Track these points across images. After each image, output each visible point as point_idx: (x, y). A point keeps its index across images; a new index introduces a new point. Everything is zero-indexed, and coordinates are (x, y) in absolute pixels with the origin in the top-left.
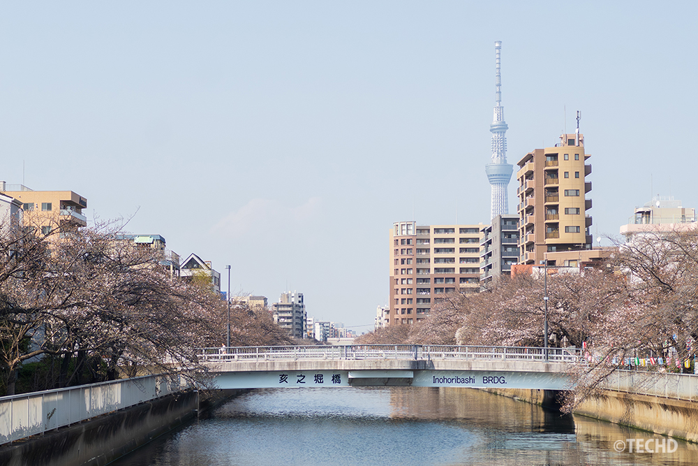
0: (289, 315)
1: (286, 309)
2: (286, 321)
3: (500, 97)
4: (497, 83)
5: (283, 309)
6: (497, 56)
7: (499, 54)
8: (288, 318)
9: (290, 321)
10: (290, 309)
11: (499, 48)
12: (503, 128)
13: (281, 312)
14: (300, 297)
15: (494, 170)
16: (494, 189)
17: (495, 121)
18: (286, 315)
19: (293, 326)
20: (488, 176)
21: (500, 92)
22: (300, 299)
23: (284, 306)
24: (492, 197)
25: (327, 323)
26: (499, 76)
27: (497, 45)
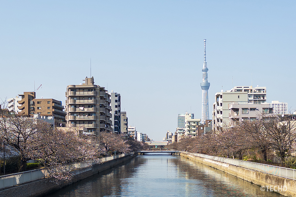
0: (91, 101)
1: (86, 93)
2: (86, 110)
3: (206, 59)
4: (205, 54)
5: (81, 93)
6: (205, 45)
7: (205, 44)
8: (89, 106)
9: (91, 110)
10: (91, 93)
11: (205, 42)
12: (206, 70)
13: (80, 98)
14: (116, 96)
15: (203, 85)
16: (203, 91)
17: (204, 68)
18: (86, 102)
19: (96, 117)
20: (201, 87)
21: (206, 57)
22: (117, 98)
23: (83, 89)
24: (203, 94)
25: (145, 134)
26: (205, 52)
27: (205, 41)
